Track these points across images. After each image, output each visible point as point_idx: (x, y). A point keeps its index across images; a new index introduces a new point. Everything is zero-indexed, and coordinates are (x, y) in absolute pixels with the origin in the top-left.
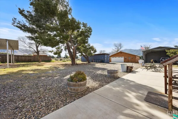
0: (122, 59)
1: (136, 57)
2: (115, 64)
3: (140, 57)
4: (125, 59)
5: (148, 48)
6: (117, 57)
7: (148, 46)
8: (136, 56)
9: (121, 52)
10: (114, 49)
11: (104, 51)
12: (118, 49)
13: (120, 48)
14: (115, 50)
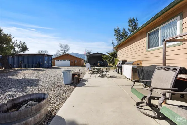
0: (68, 62)
1: (81, 61)
2: (60, 68)
3: (85, 60)
4: (71, 62)
5: (90, 53)
6: (63, 60)
7: (90, 52)
8: (81, 59)
9: (67, 55)
10: (59, 50)
11: (46, 51)
12: (64, 51)
13: (66, 50)
14: (61, 51)
